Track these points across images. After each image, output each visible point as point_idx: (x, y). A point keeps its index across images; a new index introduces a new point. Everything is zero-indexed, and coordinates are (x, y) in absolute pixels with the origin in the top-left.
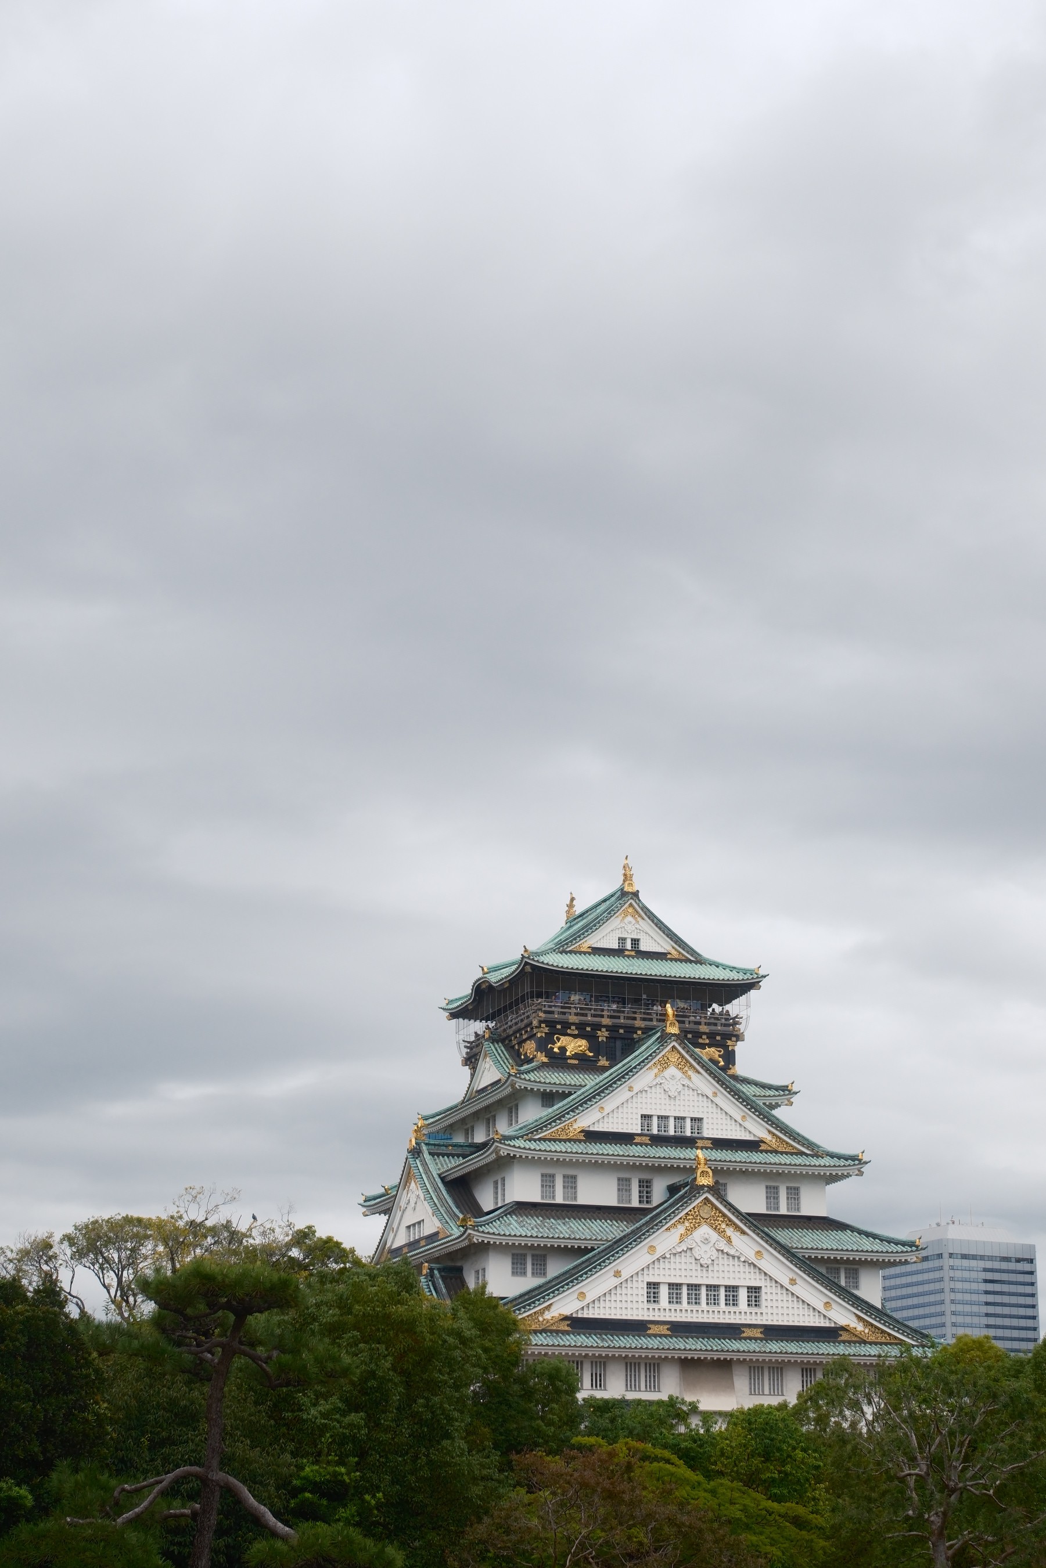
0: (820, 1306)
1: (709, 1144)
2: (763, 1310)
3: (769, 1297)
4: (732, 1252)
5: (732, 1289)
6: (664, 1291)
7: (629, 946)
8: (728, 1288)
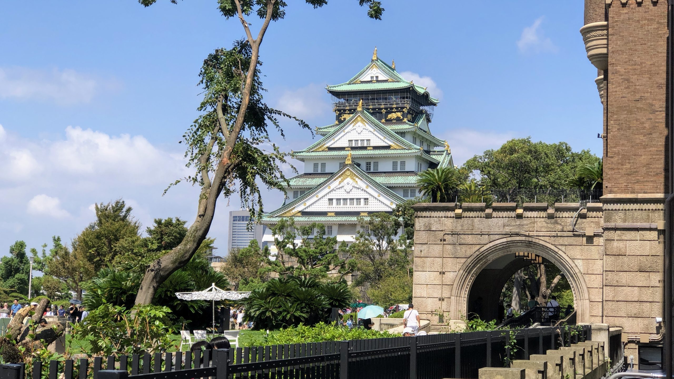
0: (388, 204)
1: (372, 148)
2: (368, 206)
3: (370, 201)
4: (357, 187)
5: (359, 199)
6: (334, 201)
7: (375, 79)
8: (357, 199)
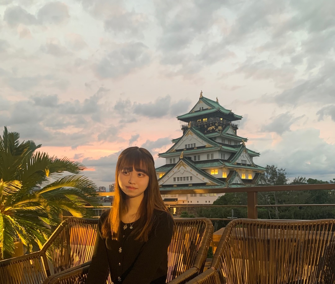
0: (202, 180)
2: (192, 180)
5: (188, 177)
6: (176, 179)
7: (201, 109)
